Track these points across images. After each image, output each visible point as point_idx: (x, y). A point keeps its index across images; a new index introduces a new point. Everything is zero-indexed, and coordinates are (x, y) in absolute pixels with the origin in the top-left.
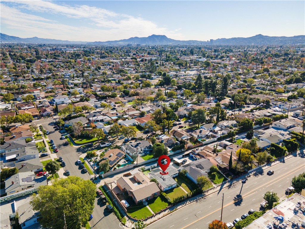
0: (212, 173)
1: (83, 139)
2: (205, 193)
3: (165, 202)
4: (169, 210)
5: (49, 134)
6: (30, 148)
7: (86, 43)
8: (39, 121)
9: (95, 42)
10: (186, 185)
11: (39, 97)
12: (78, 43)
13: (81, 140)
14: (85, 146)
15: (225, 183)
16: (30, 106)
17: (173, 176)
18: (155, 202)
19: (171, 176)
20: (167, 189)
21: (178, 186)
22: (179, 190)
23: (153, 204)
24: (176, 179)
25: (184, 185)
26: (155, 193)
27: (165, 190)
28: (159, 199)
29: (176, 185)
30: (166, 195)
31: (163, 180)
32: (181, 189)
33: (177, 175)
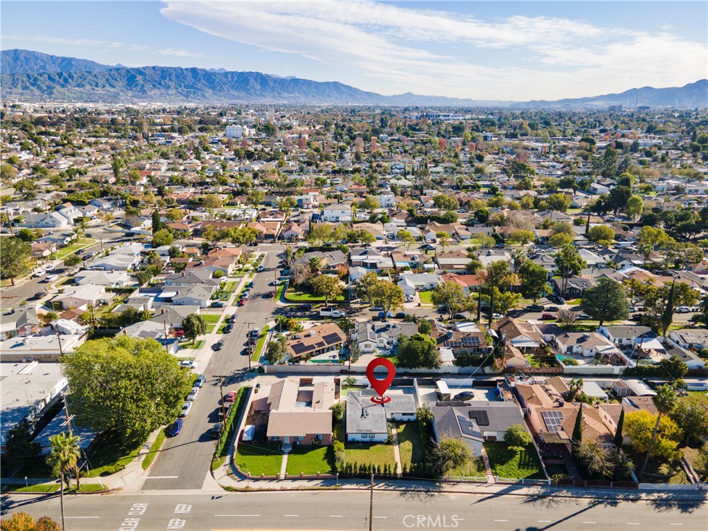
0: (510, 448)
1: (305, 294)
2: (444, 485)
3: (329, 463)
4: (322, 482)
5: (260, 271)
6: (204, 288)
7: (510, 104)
8: (269, 246)
9: (532, 101)
10: (411, 448)
11: (308, 205)
12: (488, 105)
13: (300, 295)
14: (297, 306)
15: (529, 485)
16: (276, 217)
17: (398, 417)
18: (308, 453)
19: (392, 414)
20: (359, 438)
21: (389, 443)
22: (386, 451)
23: (301, 456)
24: (402, 427)
25: (408, 445)
26: (317, 436)
27: (350, 437)
28: (323, 451)
29: (387, 438)
30: (339, 450)
31: (362, 415)
32: (392, 451)
33: (413, 418)
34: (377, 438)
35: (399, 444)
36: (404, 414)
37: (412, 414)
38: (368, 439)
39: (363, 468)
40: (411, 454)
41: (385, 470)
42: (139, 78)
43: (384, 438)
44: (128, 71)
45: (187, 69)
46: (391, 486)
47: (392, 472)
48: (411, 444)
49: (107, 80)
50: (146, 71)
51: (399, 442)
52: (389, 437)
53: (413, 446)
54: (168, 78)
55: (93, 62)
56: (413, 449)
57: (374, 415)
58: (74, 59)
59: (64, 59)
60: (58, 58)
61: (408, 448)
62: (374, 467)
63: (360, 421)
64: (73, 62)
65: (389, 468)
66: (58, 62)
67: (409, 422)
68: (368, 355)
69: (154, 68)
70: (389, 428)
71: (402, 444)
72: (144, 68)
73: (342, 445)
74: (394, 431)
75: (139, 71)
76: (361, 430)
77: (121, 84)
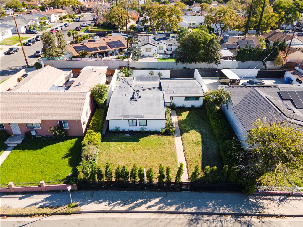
17: (180, 102)
18: (45, 149)
19: (172, 98)
20: (124, 126)
21: (168, 132)
22: (163, 145)
23: (31, 151)
24: (184, 115)
25: (194, 136)
26: (61, 123)
27: (113, 126)
28: (69, 144)
29: (164, 126)
30: (91, 142)
31: (132, 98)
32: (173, 144)
33: (198, 104)
34: (151, 126)
35: (182, 134)
36: (187, 99)
37: (197, 98)
38: (138, 128)
39: (122, 174)
40: (200, 149)
41: (161, 176)
43: (161, 126)
46: (171, 205)
47: (173, 180)
48: (199, 134)
51: (182, 132)
52: (167, 125)
53: (202, 137)
56: (203, 141)
57: (147, 98)
61: (195, 140)
62: (140, 171)
63: (128, 104)
65: (168, 173)
67: (192, 109)
68: (148, 58)
70: (168, 115)
71: (185, 134)
73: (98, 136)
74: (174, 119)
76: (128, 116)
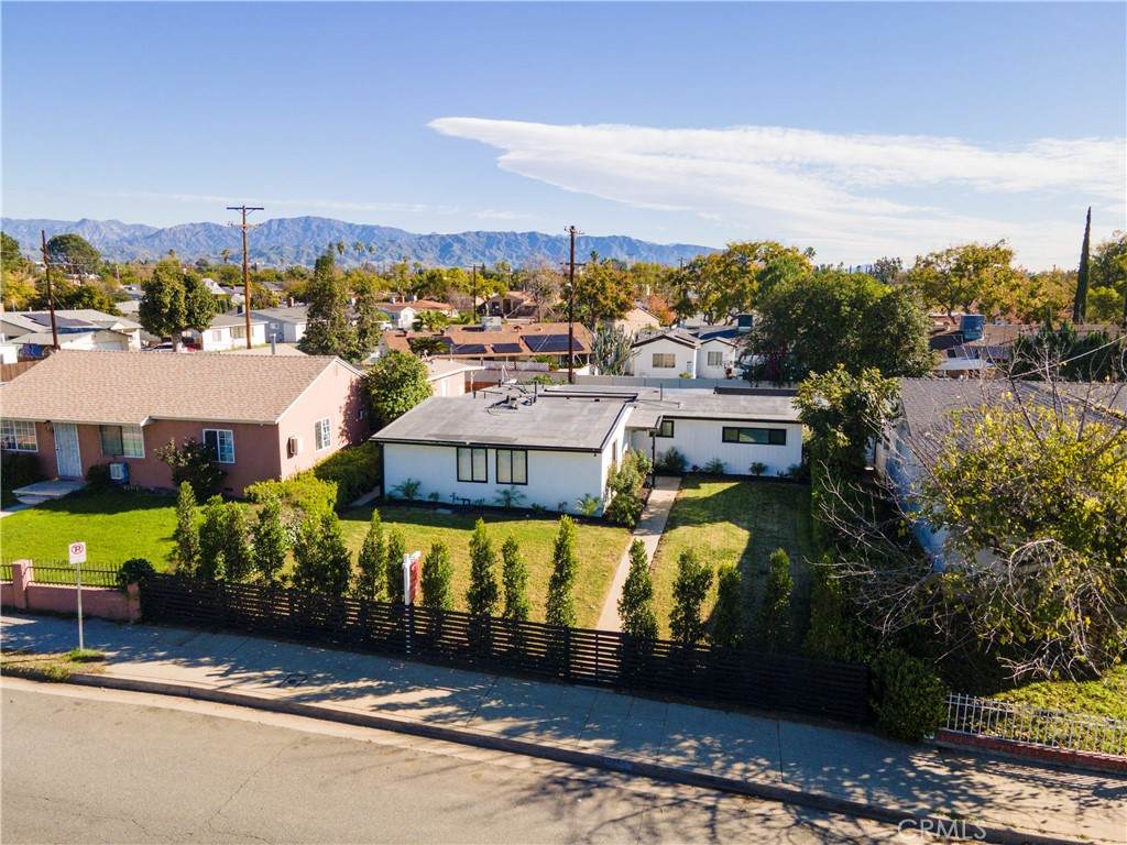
24: (711, 489)
25: (720, 536)
31: (503, 402)
35: (670, 526)
36: (733, 434)
42: (456, 247)
44: (442, 238)
45: (522, 234)
48: (743, 533)
49: (415, 251)
50: (466, 238)
51: (674, 523)
53: (753, 541)
54: (494, 247)
55: (401, 231)
58: (377, 227)
59: (365, 228)
60: (357, 227)
61: (717, 545)
64: (376, 232)
66: (358, 231)
67: (753, 479)
69: (477, 233)
71: (684, 530)
72: (464, 234)
74: (664, 496)
75: (457, 238)
77: (431, 256)
